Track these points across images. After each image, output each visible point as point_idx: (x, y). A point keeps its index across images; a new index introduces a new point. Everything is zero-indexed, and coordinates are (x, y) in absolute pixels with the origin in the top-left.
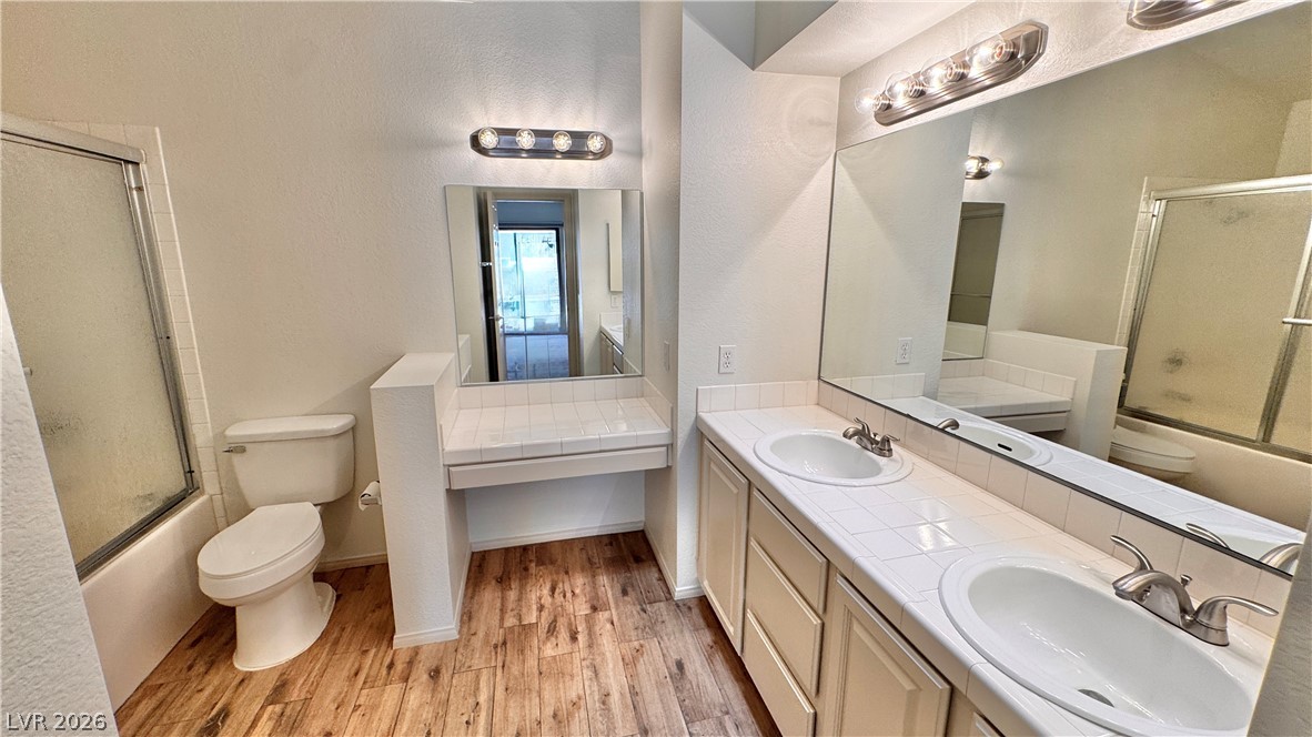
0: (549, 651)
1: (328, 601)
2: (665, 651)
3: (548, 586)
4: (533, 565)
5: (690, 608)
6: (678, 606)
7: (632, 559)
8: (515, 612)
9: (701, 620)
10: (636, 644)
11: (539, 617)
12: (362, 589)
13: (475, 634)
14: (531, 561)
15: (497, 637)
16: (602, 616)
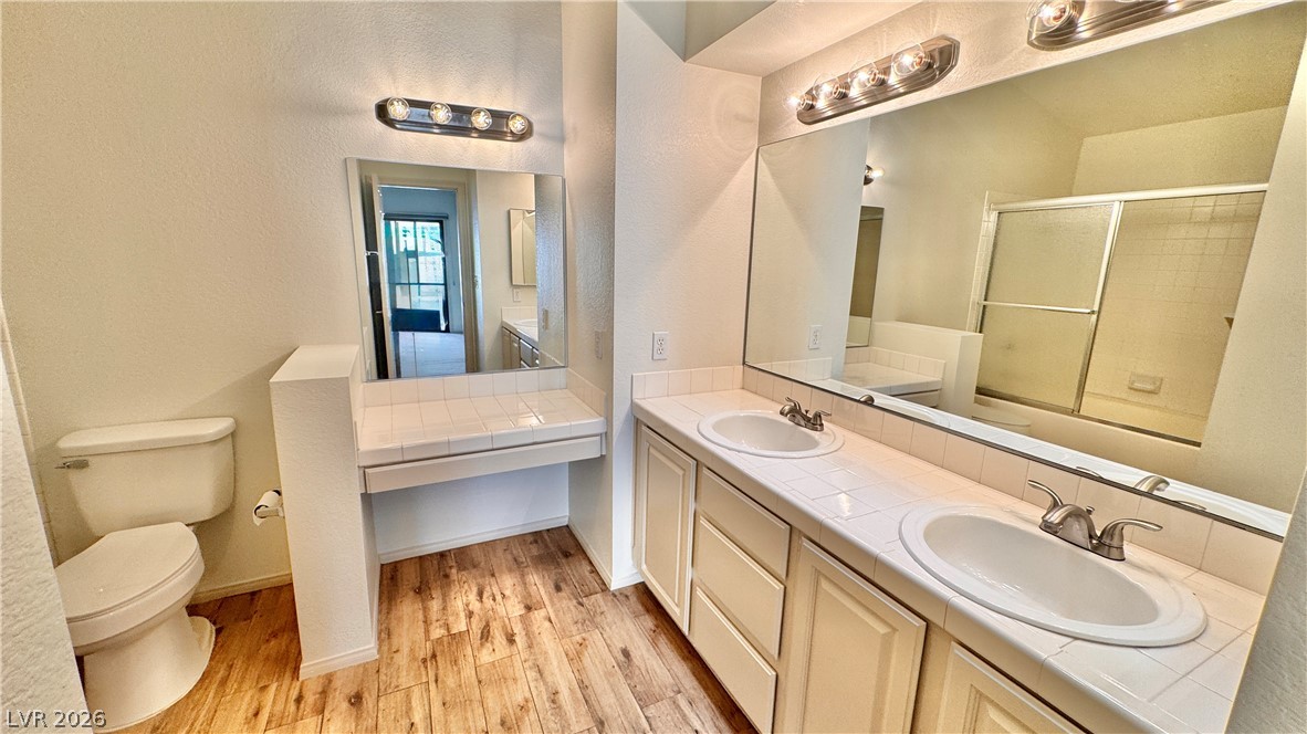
0: (486, 656)
1: (207, 638)
2: (609, 642)
3: (475, 590)
4: (454, 571)
5: (627, 596)
6: (615, 596)
7: (560, 555)
8: (441, 623)
9: (640, 607)
10: (578, 638)
11: (469, 624)
12: (249, 618)
13: (397, 651)
14: (451, 567)
15: (424, 650)
16: (538, 615)
